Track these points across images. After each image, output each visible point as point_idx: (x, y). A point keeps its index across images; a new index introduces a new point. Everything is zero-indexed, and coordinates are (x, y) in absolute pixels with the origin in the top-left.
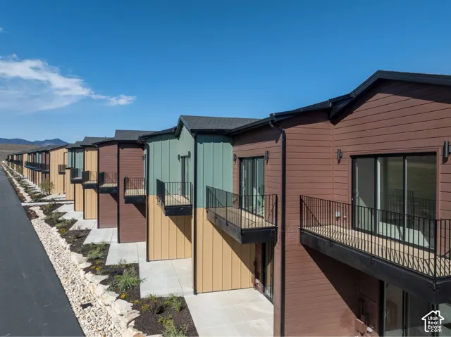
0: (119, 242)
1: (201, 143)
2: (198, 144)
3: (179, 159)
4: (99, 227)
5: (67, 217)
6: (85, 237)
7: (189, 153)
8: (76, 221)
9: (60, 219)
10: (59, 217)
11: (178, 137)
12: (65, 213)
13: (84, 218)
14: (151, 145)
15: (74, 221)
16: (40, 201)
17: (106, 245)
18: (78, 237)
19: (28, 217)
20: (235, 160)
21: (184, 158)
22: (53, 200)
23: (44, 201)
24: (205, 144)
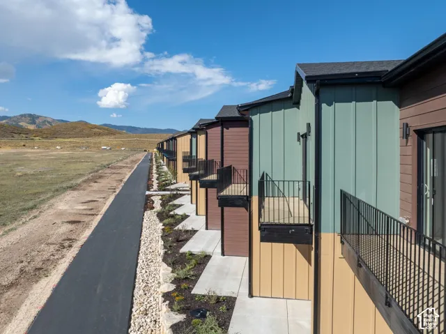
0: (223, 254)
1: (330, 104)
2: (324, 106)
3: (299, 140)
4: (207, 229)
5: (179, 212)
6: (187, 240)
7: (309, 125)
8: (188, 216)
9: (172, 213)
10: (171, 211)
11: (297, 104)
12: (180, 206)
13: (197, 214)
14: (255, 118)
15: (185, 217)
16: (164, 190)
17: (206, 256)
18: (178, 241)
19: (145, 207)
20: (406, 135)
21: (305, 136)
22: (177, 189)
23: (168, 190)
24: (338, 105)
